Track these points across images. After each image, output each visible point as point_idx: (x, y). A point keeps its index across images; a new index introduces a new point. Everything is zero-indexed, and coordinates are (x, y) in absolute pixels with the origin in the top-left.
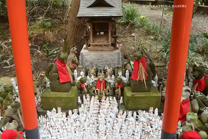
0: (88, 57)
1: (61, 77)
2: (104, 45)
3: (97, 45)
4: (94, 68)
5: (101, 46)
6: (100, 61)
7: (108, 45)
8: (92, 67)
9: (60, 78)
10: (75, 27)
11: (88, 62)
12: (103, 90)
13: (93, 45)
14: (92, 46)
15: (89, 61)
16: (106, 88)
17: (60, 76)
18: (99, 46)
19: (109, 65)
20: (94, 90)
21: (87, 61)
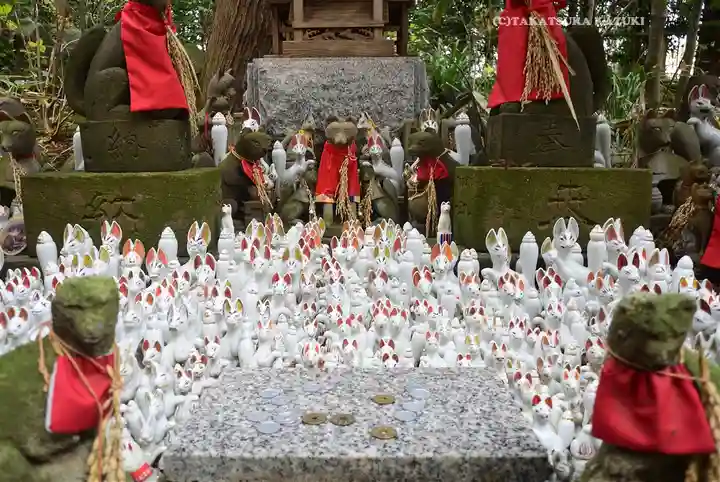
0: (283, 78)
1: (140, 84)
2: (355, 30)
3: (322, 30)
4: (306, 125)
5: (342, 34)
6: (334, 93)
7: (373, 29)
8: (299, 123)
9: (135, 88)
10: (237, 38)
11: (283, 98)
12: (352, 199)
13: (304, 30)
14: (300, 33)
15: (283, 93)
16: (363, 195)
17: (133, 79)
18: (332, 34)
19: (378, 116)
20: (306, 200)
21: (276, 97)
